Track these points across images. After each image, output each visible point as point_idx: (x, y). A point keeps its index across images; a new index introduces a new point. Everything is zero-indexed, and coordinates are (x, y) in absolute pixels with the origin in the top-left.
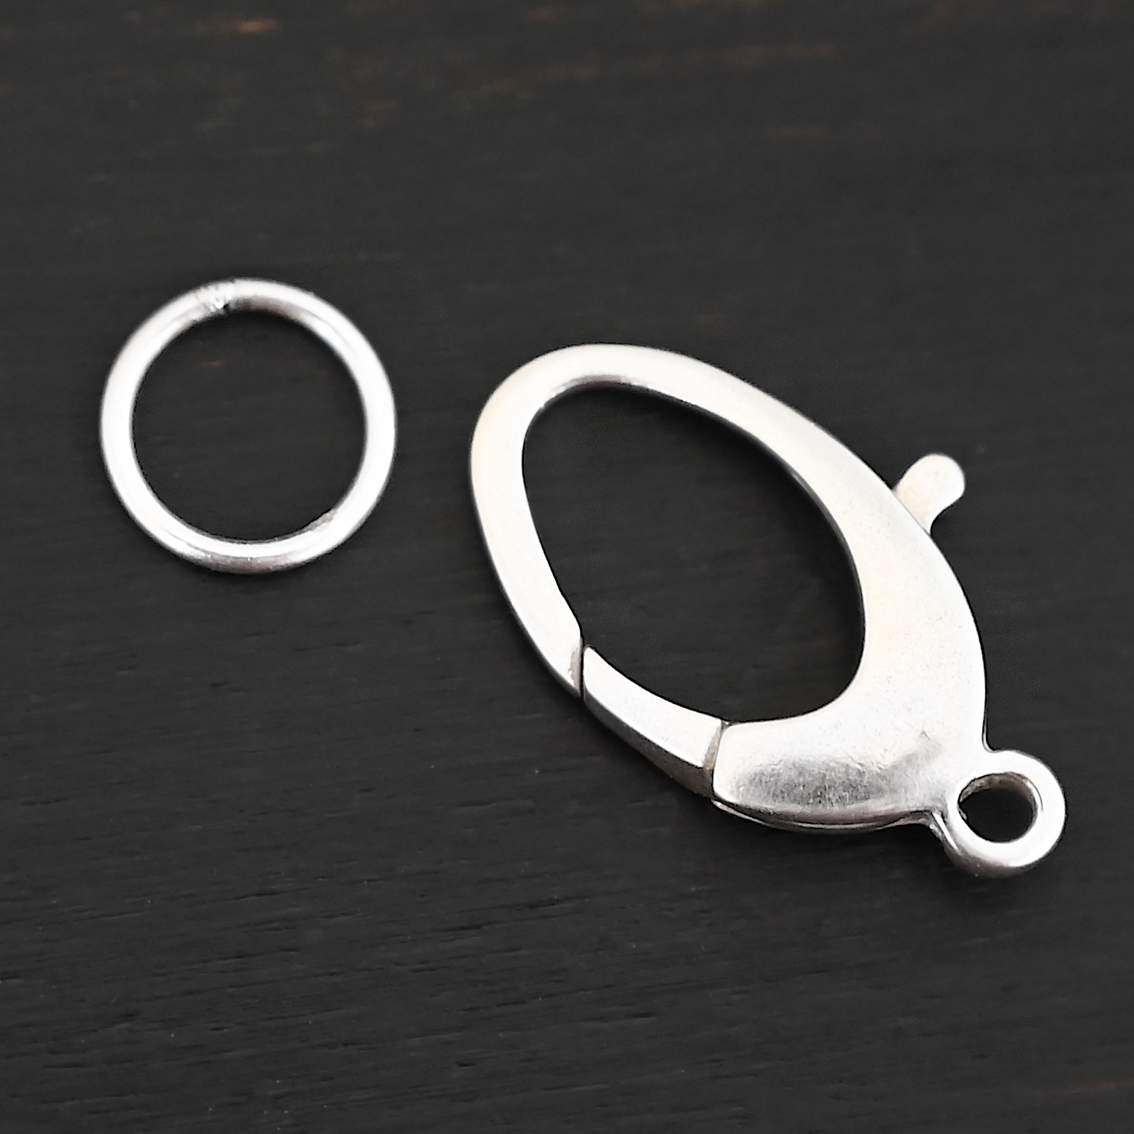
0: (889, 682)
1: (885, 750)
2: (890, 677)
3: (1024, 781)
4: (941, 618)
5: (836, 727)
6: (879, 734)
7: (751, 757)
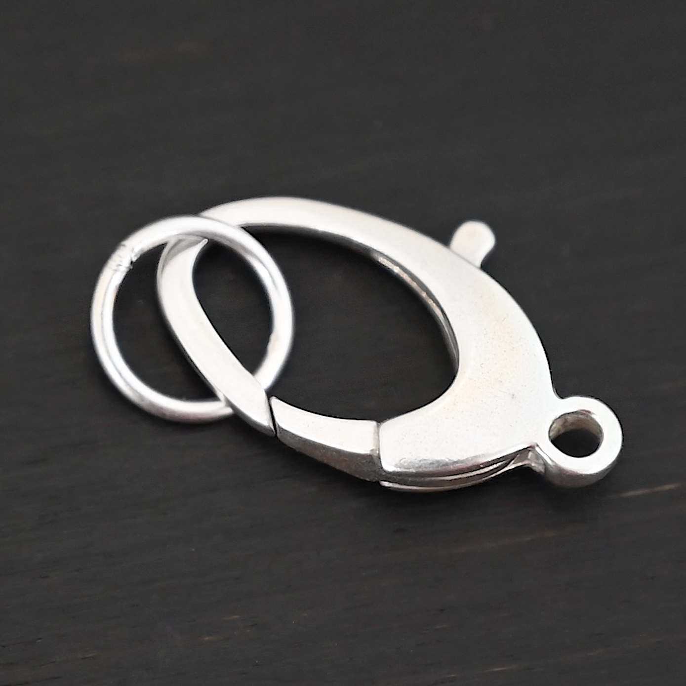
0: (481, 367)
1: (492, 412)
2: (482, 364)
3: (589, 414)
4: (505, 319)
5: (455, 405)
6: (485, 403)
7: (403, 439)
